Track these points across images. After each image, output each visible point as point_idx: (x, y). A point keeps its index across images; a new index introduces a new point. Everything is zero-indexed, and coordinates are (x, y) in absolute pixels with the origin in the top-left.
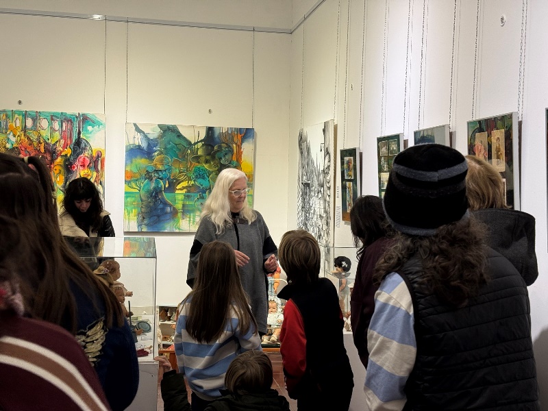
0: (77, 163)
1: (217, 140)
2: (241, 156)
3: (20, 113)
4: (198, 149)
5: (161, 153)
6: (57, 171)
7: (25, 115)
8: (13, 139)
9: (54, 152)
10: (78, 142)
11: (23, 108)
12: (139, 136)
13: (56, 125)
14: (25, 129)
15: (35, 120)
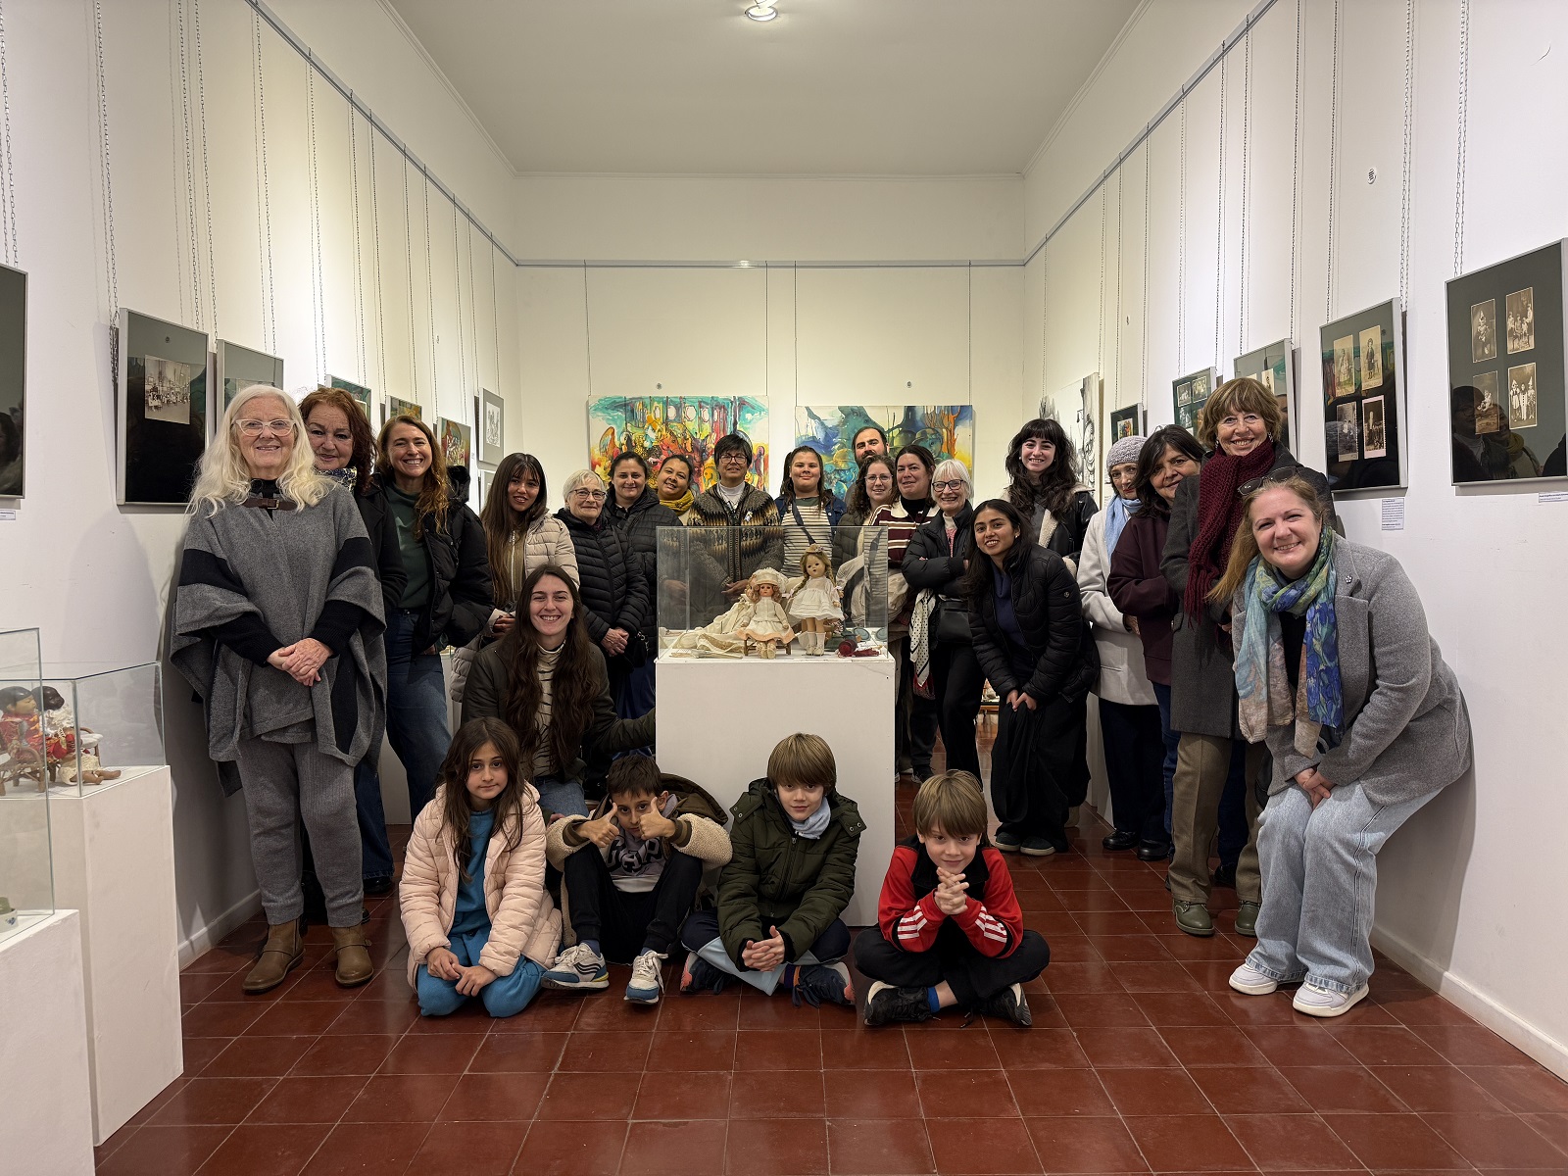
1: (920, 424)
2: (953, 445)
3: (659, 400)
4: (893, 437)
5: (843, 446)
7: (667, 403)
8: (652, 435)
9: (704, 451)
11: (662, 393)
12: (814, 423)
13: (706, 415)
14: (666, 421)
15: (679, 408)
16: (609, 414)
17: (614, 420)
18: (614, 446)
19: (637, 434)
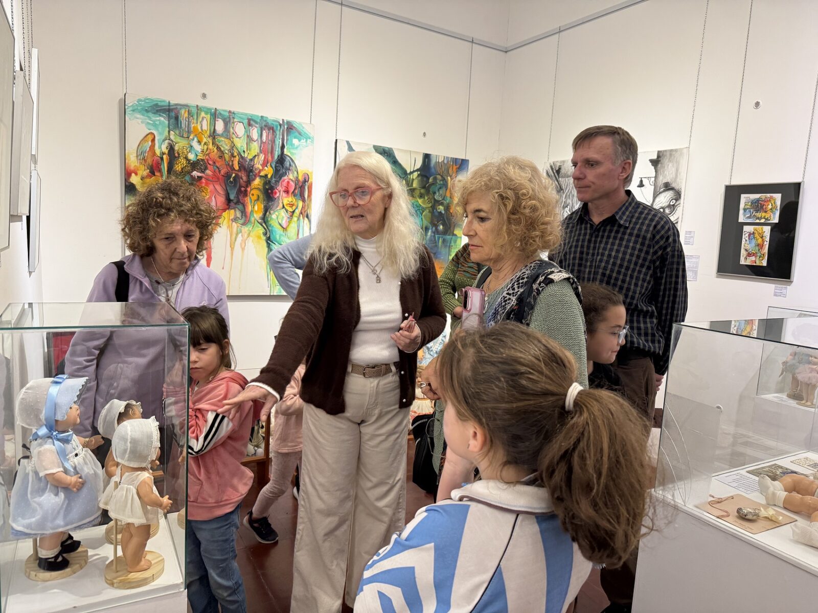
0: (279, 188)
1: (433, 170)
3: (208, 111)
4: (413, 179)
6: (255, 197)
7: (215, 115)
8: (198, 148)
9: (251, 171)
10: (282, 159)
11: (209, 104)
13: (255, 134)
14: (213, 135)
15: (227, 122)
16: (150, 118)
17: (155, 125)
18: (154, 154)
19: (180, 144)
